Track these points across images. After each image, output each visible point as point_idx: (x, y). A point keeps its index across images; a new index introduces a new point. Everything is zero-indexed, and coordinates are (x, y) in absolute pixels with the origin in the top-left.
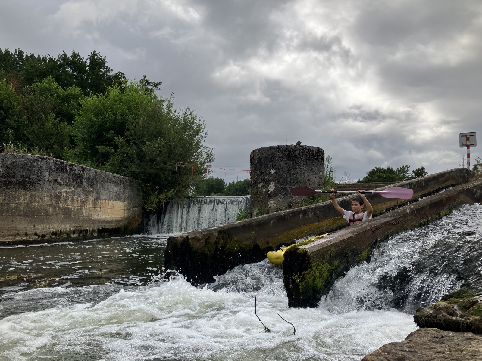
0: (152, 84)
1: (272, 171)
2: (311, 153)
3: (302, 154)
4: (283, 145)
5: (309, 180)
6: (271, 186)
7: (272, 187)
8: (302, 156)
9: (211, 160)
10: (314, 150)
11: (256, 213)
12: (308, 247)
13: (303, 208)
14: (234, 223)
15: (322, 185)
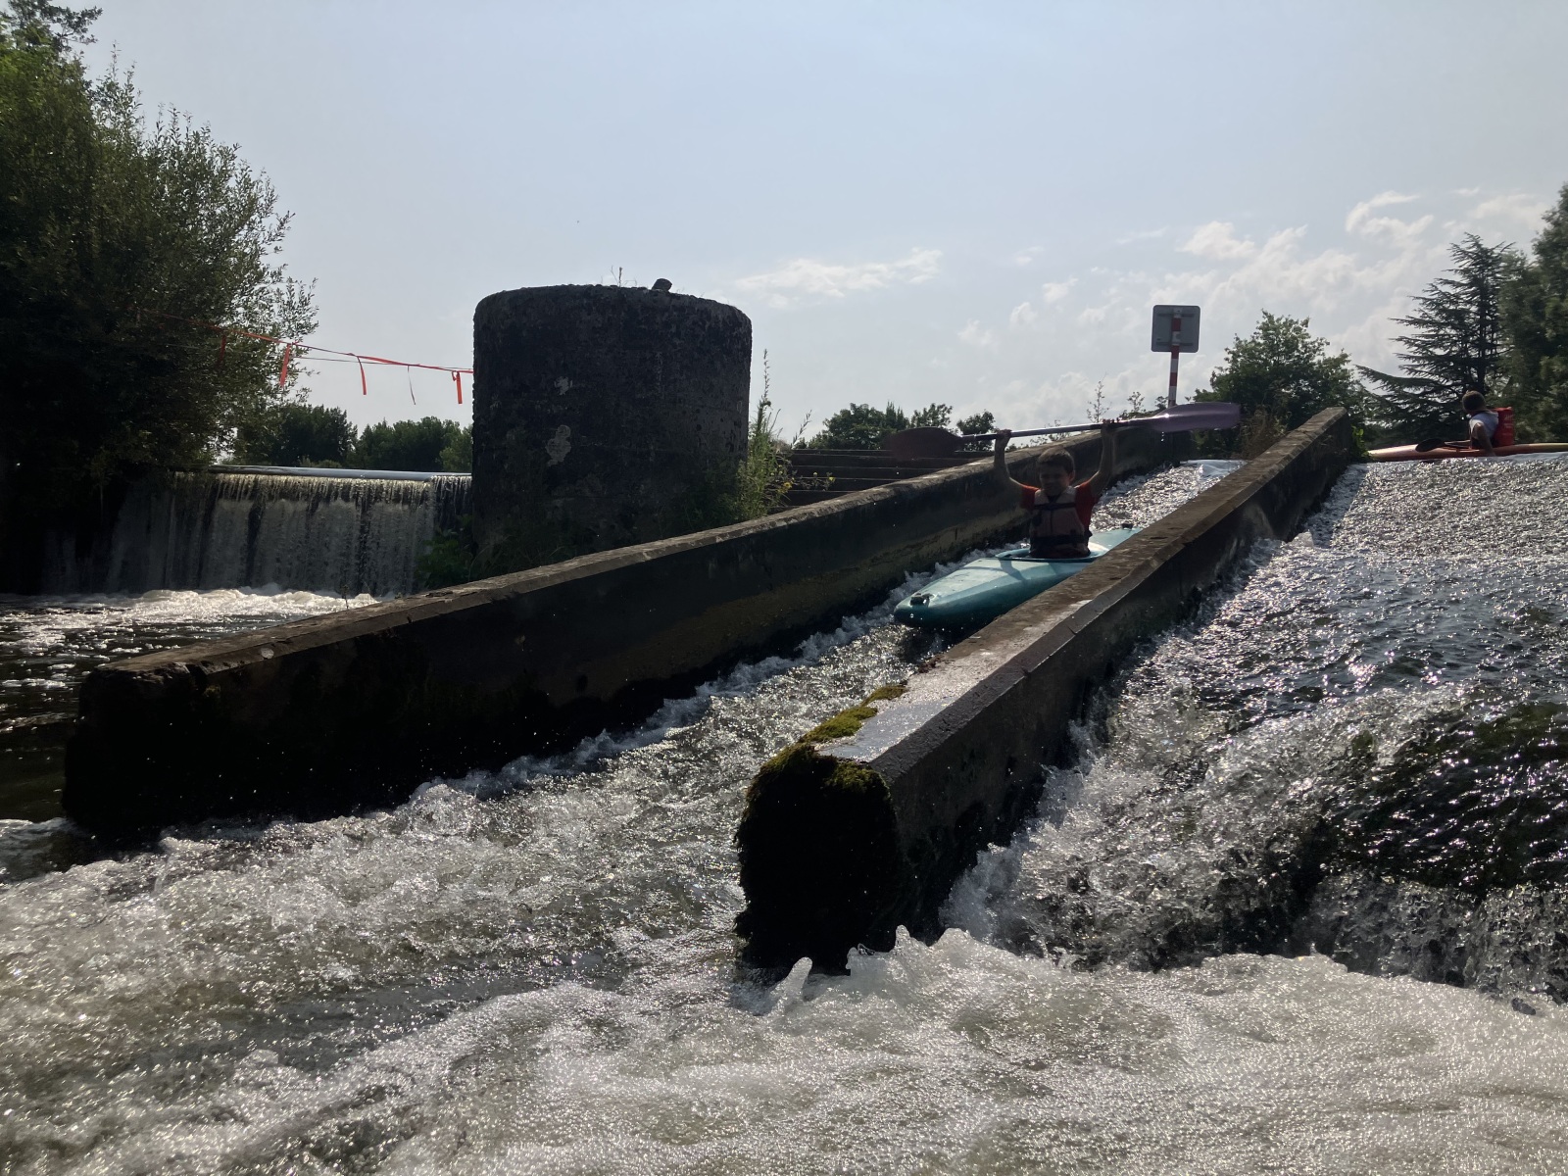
0: (62, 17)
1: (564, 385)
2: (710, 327)
3: (678, 327)
4: (607, 282)
5: (699, 427)
6: (556, 440)
7: (559, 446)
8: (678, 334)
9: (304, 328)
10: (720, 317)
11: (492, 543)
12: (875, 756)
13: (719, 534)
14: (435, 599)
15: (740, 449)
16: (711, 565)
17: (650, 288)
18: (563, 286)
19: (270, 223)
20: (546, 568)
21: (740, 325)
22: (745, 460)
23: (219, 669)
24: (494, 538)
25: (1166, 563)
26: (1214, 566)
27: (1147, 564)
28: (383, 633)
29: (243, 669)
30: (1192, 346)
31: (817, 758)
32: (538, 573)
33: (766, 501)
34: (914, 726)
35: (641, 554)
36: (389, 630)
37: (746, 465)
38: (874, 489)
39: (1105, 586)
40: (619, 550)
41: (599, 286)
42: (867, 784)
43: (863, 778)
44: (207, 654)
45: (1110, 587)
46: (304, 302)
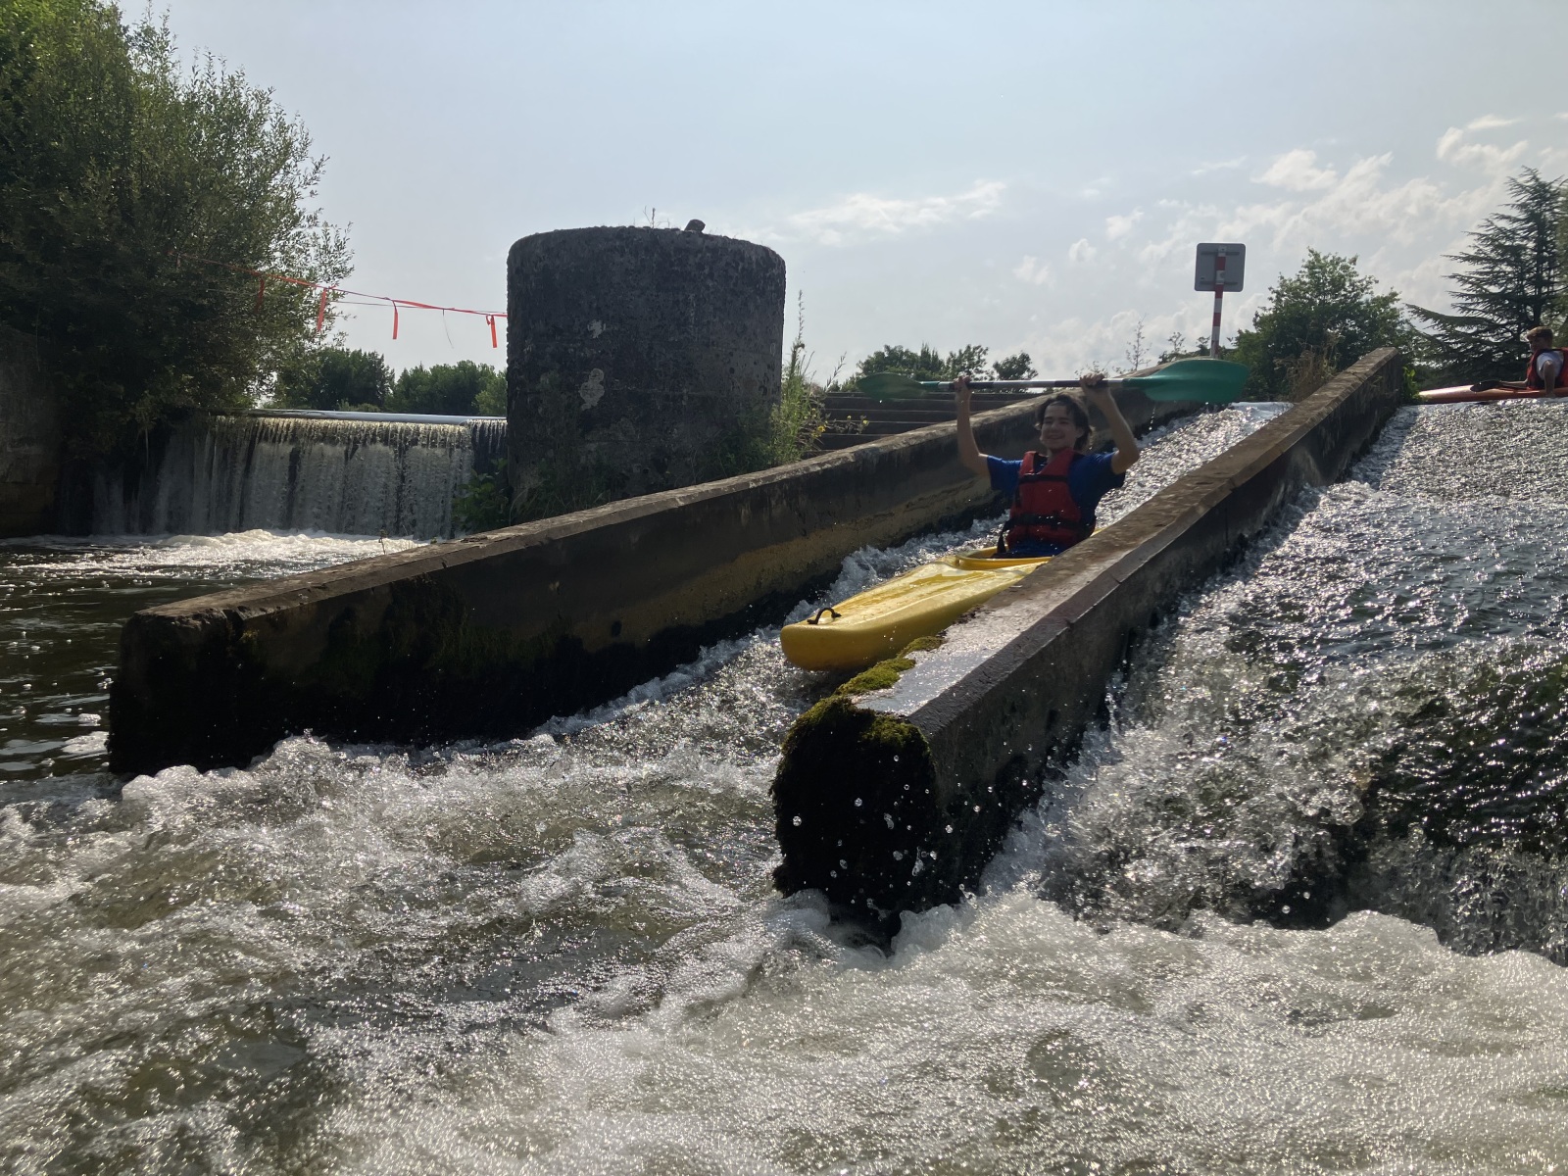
1: (597, 328)
2: (743, 268)
3: (711, 268)
4: (638, 225)
5: (732, 371)
6: (590, 384)
7: (593, 390)
8: (711, 276)
9: (340, 272)
10: (754, 259)
11: (527, 487)
12: (914, 710)
13: (752, 479)
14: (469, 544)
15: (773, 392)
16: (744, 511)
17: (683, 229)
18: (596, 229)
19: (305, 166)
20: (579, 513)
21: (773, 266)
22: (779, 403)
23: (256, 614)
24: (530, 481)
25: (1213, 510)
26: (1261, 512)
27: (1193, 510)
28: (418, 578)
29: (280, 613)
30: (1236, 285)
31: (854, 711)
32: (570, 519)
33: (799, 445)
34: (954, 679)
35: (674, 500)
36: (424, 575)
37: (779, 409)
38: (910, 433)
39: (1153, 532)
40: (652, 496)
41: (632, 227)
42: (905, 739)
43: (902, 733)
44: (243, 599)
45: (1155, 535)
46: (340, 246)
